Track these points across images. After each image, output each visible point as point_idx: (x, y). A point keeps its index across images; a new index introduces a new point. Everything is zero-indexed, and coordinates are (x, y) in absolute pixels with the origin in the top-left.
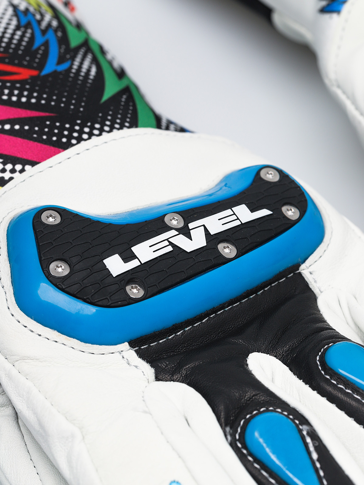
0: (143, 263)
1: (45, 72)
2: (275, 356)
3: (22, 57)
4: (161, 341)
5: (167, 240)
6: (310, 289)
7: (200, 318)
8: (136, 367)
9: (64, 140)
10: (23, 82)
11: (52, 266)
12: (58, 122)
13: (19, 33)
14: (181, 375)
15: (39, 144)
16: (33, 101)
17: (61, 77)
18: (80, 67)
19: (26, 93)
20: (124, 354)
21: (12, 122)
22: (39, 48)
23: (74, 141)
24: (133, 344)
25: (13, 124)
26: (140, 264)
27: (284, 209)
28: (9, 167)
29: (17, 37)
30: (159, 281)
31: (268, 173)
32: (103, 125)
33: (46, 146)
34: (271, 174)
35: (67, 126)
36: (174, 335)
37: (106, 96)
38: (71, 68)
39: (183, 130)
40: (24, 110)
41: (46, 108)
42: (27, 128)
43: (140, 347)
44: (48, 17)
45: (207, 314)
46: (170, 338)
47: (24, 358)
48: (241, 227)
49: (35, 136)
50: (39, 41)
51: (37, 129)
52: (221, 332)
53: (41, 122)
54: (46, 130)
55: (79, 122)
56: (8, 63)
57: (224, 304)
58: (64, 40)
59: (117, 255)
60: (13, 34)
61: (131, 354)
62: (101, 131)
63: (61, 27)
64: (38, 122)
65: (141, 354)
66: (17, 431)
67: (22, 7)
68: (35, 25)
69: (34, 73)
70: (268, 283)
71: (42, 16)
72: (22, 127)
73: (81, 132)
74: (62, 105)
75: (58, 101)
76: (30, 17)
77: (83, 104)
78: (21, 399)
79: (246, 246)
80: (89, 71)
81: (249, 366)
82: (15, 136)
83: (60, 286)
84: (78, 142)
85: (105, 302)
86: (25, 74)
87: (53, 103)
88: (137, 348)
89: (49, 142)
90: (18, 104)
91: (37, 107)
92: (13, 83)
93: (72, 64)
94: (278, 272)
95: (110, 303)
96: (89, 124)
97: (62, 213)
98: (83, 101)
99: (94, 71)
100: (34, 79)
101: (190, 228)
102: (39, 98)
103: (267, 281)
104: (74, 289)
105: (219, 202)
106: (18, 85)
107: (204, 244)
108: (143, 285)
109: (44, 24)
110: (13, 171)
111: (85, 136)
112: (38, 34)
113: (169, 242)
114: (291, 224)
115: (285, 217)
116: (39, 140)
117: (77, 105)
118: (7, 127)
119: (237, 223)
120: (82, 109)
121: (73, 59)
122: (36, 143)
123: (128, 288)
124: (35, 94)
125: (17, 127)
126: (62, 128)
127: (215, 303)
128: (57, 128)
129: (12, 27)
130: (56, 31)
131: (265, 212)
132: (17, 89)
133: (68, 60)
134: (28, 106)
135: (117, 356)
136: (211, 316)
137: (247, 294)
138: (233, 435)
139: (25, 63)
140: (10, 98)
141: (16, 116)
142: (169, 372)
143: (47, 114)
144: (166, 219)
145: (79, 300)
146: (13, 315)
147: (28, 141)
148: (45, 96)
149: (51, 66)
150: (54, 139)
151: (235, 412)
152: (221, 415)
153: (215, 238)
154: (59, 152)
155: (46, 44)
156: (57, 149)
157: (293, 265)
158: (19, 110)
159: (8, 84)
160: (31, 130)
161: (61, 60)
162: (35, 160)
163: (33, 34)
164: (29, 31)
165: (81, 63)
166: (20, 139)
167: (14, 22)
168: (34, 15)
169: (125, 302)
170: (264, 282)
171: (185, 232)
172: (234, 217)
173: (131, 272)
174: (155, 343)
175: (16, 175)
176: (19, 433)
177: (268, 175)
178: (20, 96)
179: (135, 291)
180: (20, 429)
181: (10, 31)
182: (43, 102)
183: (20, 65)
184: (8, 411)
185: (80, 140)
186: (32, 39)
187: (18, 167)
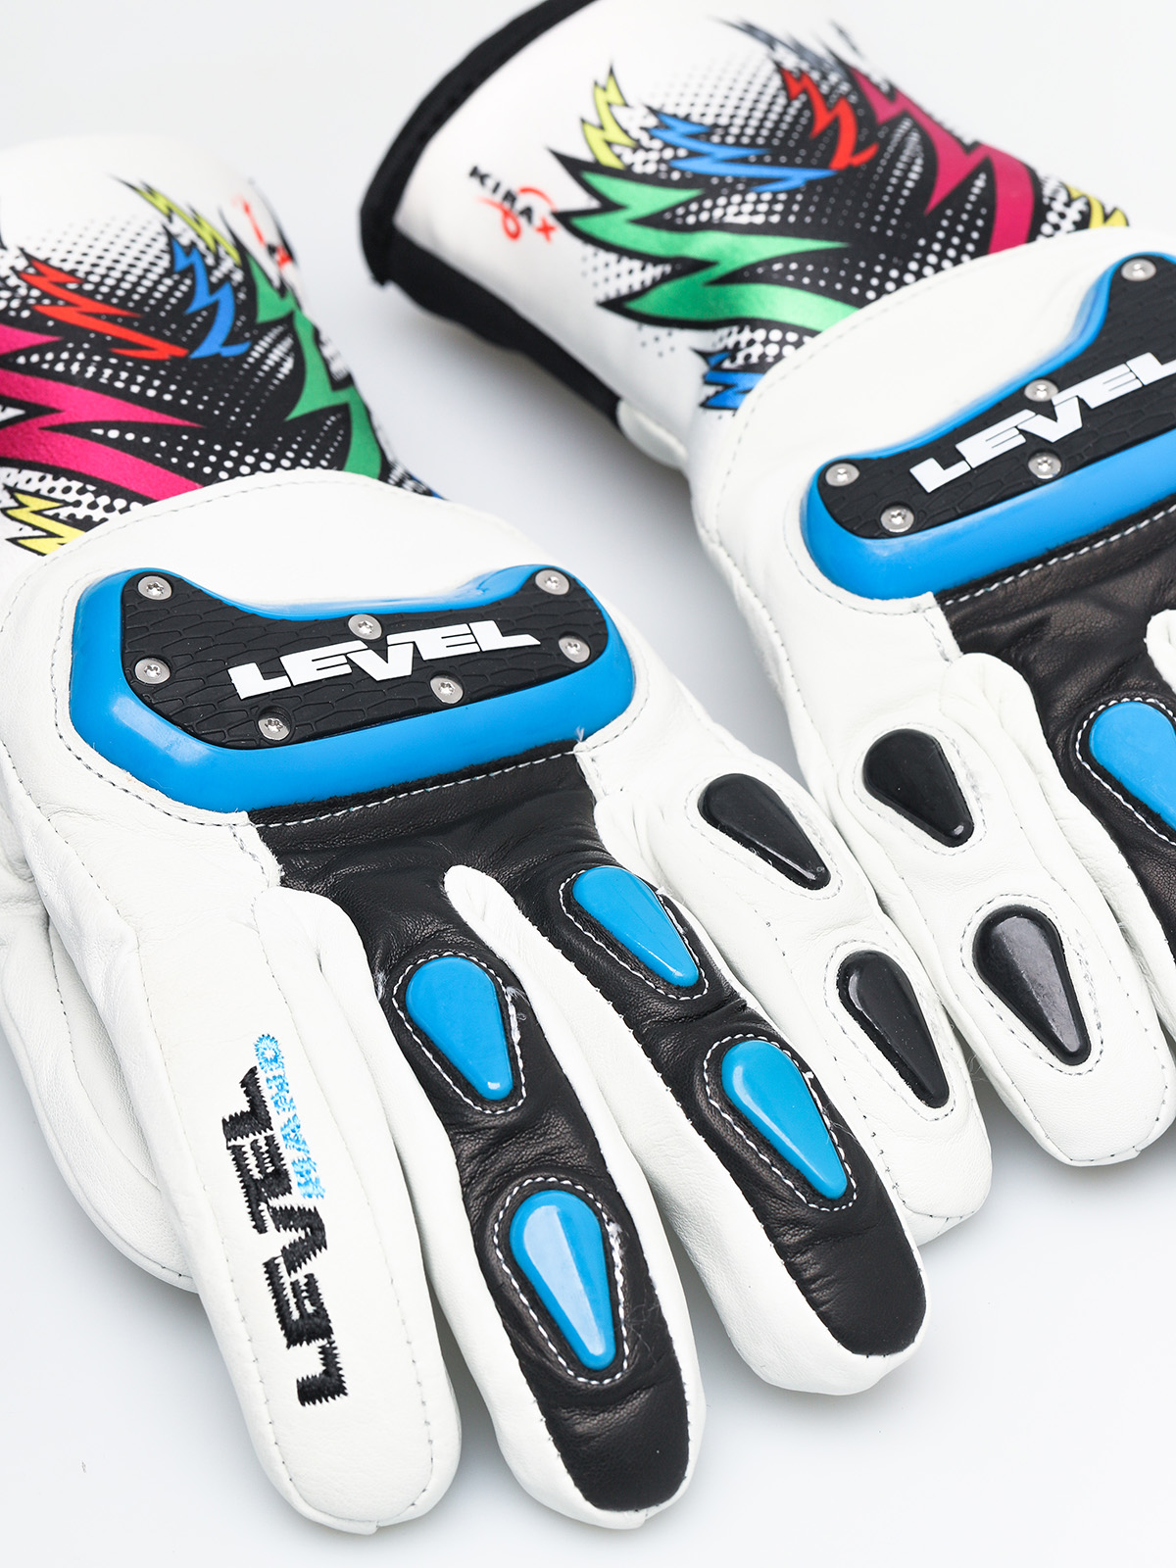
0: (295, 684)
1: (198, 353)
2: (497, 879)
3: (166, 323)
4: (305, 822)
5: (345, 654)
6: (587, 786)
7: (379, 794)
8: (253, 856)
9: (207, 470)
10: (156, 365)
11: (140, 666)
12: (203, 439)
13: (168, 282)
14: (326, 884)
15: (163, 470)
16: (168, 397)
17: (226, 365)
18: (264, 356)
19: (157, 383)
20: (237, 829)
21: (124, 427)
22: (198, 313)
23: (223, 475)
24: (255, 816)
25: (123, 431)
26: (289, 685)
27: (563, 643)
28: (104, 500)
29: (162, 288)
30: (318, 719)
31: (550, 579)
32: (280, 455)
33: (174, 475)
34: (555, 582)
35: (218, 448)
36: (330, 815)
37: (300, 409)
38: (248, 354)
39: (429, 493)
40: (148, 411)
41: (188, 413)
42: (146, 440)
43: (267, 824)
44: (227, 265)
45: (393, 791)
46: (322, 818)
47: (66, 810)
48: (478, 657)
49: (158, 455)
50: (202, 299)
51: (163, 444)
52: (413, 826)
53: (172, 434)
54: (180, 448)
55: (239, 444)
56: (137, 329)
57: (426, 779)
58: (247, 307)
59: (253, 665)
60: (157, 283)
61: (250, 833)
62: (275, 465)
63: (249, 284)
64: (169, 434)
65: (266, 836)
66: (43, 943)
67: (185, 241)
68: (200, 272)
69: (180, 352)
70: (514, 760)
71: (218, 259)
72: (138, 438)
73: (239, 462)
74: (217, 412)
75: (211, 405)
76: (195, 258)
77: (253, 416)
78: (50, 873)
79: (481, 689)
80: (279, 364)
81: (445, 885)
82: (124, 450)
83: (146, 698)
84: (231, 477)
85: (218, 737)
86: (164, 351)
87: (200, 407)
88: (262, 825)
89: (180, 469)
90: (140, 399)
91: (172, 408)
92: (139, 362)
93: (252, 349)
94: (532, 746)
95: (227, 740)
96: (256, 451)
97: (175, 585)
98: (255, 413)
99: (288, 365)
100: (177, 362)
101: (389, 643)
102: (177, 395)
103: (509, 757)
104: (171, 707)
105: (451, 610)
106: (146, 368)
107: (408, 671)
108: (287, 720)
109: (218, 274)
110: (109, 508)
111: (244, 469)
112: (202, 288)
113: (347, 658)
114: (570, 668)
115: (561, 654)
116: (165, 464)
117: (243, 417)
118: (113, 434)
119: (474, 649)
120: (249, 425)
121: (255, 341)
122: (158, 467)
123: (262, 723)
124: (173, 387)
125: (130, 437)
126: (207, 450)
127: (412, 776)
128: (199, 448)
129: (159, 270)
130: (236, 290)
131: (526, 640)
132: (143, 373)
133: (246, 339)
134: (157, 404)
135: (225, 831)
136: (401, 796)
137: (471, 771)
138: (388, 986)
139: (168, 333)
140: (127, 387)
141: (133, 419)
142: (306, 877)
143: (187, 423)
144: (352, 624)
145: (175, 727)
146: (61, 737)
147: (145, 463)
148: (189, 392)
149: (212, 345)
150: (191, 465)
151: (401, 953)
152: (376, 953)
153: (428, 667)
154: (196, 488)
155: (213, 309)
156: (191, 482)
157: (563, 740)
158: (139, 408)
159: (130, 364)
160: (154, 446)
161: (232, 339)
162: (150, 495)
163: (192, 289)
164: (188, 282)
165: (269, 350)
166: (131, 457)
167: (165, 263)
168: (203, 256)
169: (253, 744)
170: (504, 758)
171: (380, 647)
172: (471, 639)
173: (272, 696)
174: (295, 823)
175: (113, 516)
176: (47, 945)
177: (549, 582)
178: (145, 386)
179: (274, 728)
180: (49, 941)
181: (153, 276)
182: (184, 402)
183: (158, 335)
184: (35, 910)
185: (234, 473)
186: (189, 296)
187: (120, 503)
